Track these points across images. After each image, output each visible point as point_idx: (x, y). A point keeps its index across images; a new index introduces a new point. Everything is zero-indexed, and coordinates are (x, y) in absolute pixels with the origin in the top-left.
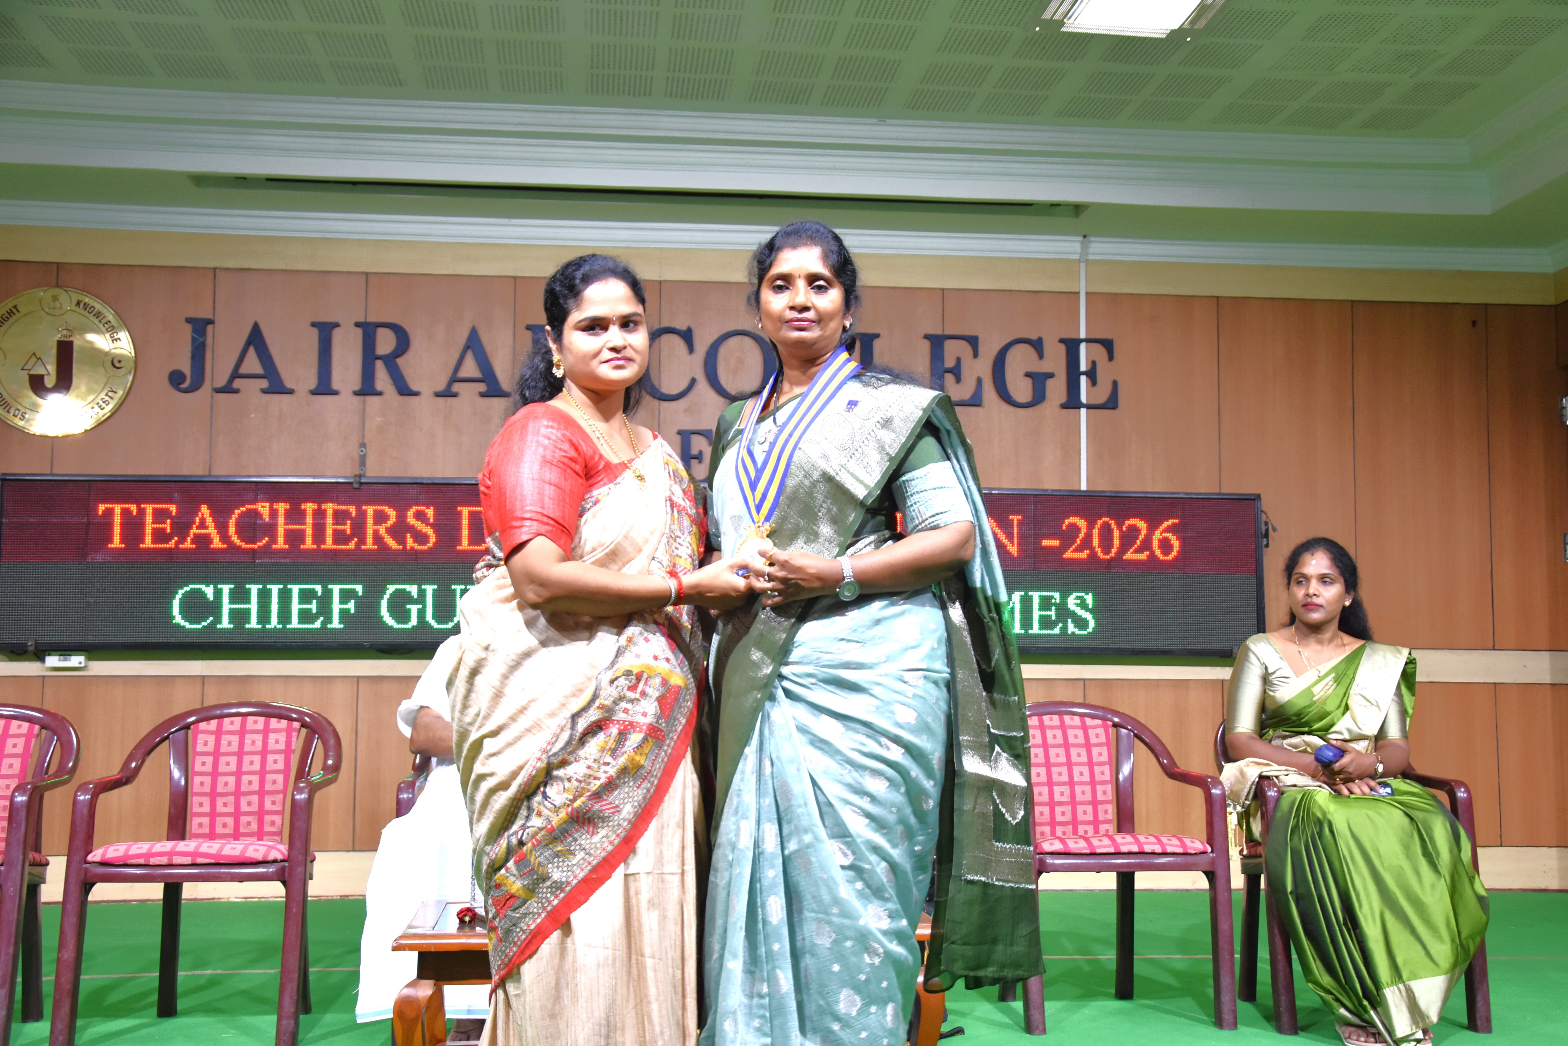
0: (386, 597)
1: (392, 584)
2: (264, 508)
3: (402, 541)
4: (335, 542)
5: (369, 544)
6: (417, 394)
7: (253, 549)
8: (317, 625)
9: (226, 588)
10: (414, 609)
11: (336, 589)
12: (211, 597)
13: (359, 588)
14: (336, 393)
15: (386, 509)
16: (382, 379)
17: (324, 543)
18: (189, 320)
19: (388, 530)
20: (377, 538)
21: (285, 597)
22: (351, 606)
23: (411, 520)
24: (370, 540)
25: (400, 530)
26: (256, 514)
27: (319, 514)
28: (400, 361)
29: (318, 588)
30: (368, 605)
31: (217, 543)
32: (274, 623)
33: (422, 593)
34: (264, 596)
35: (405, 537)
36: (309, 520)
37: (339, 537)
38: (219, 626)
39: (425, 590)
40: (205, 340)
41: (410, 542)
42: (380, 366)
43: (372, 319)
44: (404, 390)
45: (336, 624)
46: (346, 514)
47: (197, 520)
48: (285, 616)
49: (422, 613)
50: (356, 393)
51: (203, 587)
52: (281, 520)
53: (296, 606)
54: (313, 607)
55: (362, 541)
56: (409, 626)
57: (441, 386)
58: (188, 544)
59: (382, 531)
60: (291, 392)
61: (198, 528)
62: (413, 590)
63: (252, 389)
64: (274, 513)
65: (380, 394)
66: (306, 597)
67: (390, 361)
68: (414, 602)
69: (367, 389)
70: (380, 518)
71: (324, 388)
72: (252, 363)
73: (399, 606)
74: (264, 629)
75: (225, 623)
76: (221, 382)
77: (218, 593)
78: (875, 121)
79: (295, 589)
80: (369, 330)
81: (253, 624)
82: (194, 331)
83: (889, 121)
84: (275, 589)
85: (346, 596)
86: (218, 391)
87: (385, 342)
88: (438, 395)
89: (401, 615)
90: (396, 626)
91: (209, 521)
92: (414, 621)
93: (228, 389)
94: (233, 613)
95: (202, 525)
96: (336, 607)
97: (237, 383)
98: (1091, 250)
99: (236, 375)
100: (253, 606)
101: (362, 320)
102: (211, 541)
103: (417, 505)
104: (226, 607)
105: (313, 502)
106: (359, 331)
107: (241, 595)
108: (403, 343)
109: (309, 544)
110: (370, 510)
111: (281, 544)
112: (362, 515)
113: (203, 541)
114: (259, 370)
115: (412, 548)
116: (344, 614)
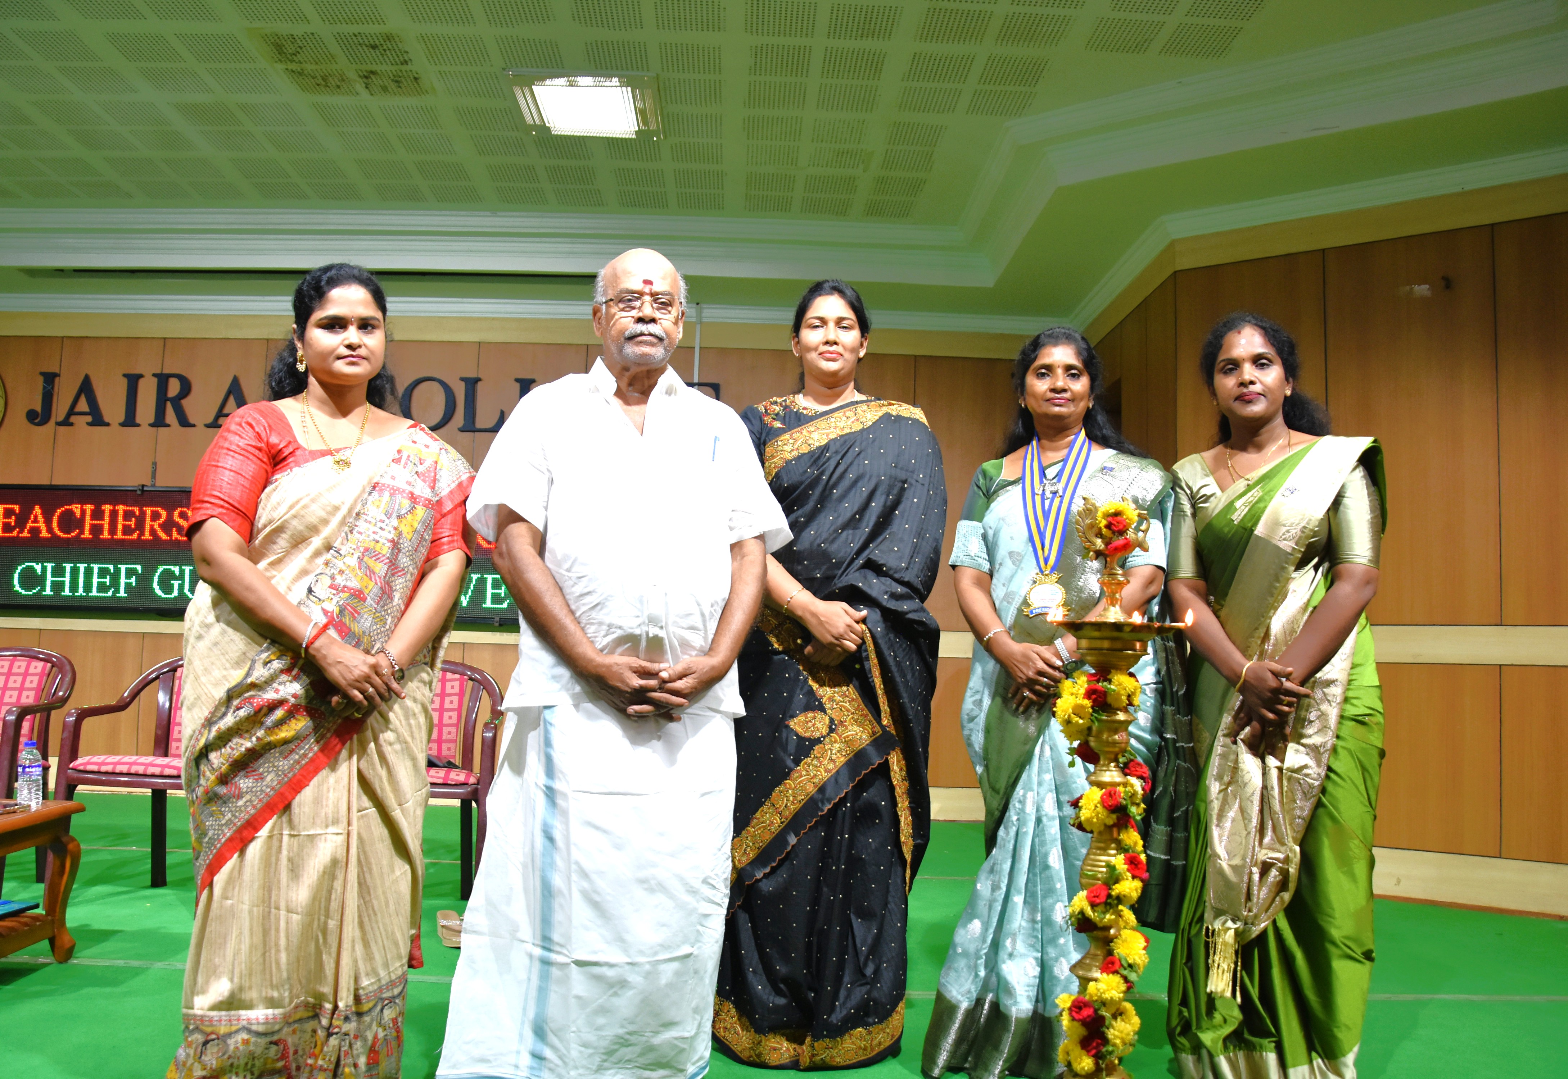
0: (157, 574)
1: (162, 565)
2: (76, 509)
3: (169, 534)
4: (124, 533)
5: (147, 536)
6: (194, 426)
7: (68, 538)
8: (110, 594)
9: (49, 566)
10: (176, 584)
11: (123, 568)
12: (39, 571)
13: (139, 568)
14: (139, 425)
15: (159, 509)
16: (170, 416)
17: (116, 535)
18: (42, 374)
19: (160, 525)
20: (153, 531)
21: (89, 573)
22: (133, 580)
23: (176, 518)
24: (147, 533)
25: (167, 526)
26: (71, 513)
27: (114, 514)
28: (184, 402)
29: (111, 567)
30: (145, 580)
31: (44, 534)
32: (81, 592)
33: (182, 572)
34: (75, 572)
35: (172, 531)
36: (107, 518)
37: (127, 530)
38: (44, 593)
39: (184, 570)
40: (53, 388)
41: (175, 535)
42: (169, 405)
43: (166, 371)
44: (184, 422)
45: (122, 594)
46: (132, 513)
47: (32, 517)
48: (88, 587)
49: (181, 587)
50: (152, 425)
51: (34, 564)
52: (88, 518)
53: (95, 580)
54: (107, 580)
55: (142, 533)
56: (172, 596)
57: (210, 419)
58: (25, 534)
59: (156, 527)
60: (108, 425)
61: (33, 522)
62: (176, 570)
63: (81, 422)
64: (83, 512)
65: (169, 426)
66: (103, 573)
67: (177, 402)
68: (176, 578)
69: (159, 422)
70: (155, 516)
71: (130, 421)
72: (83, 405)
73: (166, 581)
74: (73, 597)
75: (48, 592)
76: (61, 418)
77: (44, 569)
78: (488, 213)
79: (96, 567)
80: (163, 380)
81: (67, 592)
82: (45, 381)
83: (499, 213)
84: (82, 567)
85: (130, 573)
86: (59, 424)
87: (174, 388)
88: (208, 426)
89: (167, 589)
90: (163, 596)
91: (40, 518)
92: (175, 593)
93: (66, 423)
94: (53, 583)
95: (36, 520)
96: (123, 580)
97: (73, 419)
98: (704, 315)
99: (71, 412)
100: (67, 579)
101: (159, 372)
102: (40, 532)
103: (181, 507)
104: (49, 579)
105: (110, 504)
106: (155, 380)
107: (58, 571)
108: (186, 388)
109: (106, 535)
110: (149, 511)
111: (87, 535)
112: (143, 514)
113: (35, 531)
114: (87, 409)
115: (176, 539)
116: (128, 586)
